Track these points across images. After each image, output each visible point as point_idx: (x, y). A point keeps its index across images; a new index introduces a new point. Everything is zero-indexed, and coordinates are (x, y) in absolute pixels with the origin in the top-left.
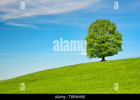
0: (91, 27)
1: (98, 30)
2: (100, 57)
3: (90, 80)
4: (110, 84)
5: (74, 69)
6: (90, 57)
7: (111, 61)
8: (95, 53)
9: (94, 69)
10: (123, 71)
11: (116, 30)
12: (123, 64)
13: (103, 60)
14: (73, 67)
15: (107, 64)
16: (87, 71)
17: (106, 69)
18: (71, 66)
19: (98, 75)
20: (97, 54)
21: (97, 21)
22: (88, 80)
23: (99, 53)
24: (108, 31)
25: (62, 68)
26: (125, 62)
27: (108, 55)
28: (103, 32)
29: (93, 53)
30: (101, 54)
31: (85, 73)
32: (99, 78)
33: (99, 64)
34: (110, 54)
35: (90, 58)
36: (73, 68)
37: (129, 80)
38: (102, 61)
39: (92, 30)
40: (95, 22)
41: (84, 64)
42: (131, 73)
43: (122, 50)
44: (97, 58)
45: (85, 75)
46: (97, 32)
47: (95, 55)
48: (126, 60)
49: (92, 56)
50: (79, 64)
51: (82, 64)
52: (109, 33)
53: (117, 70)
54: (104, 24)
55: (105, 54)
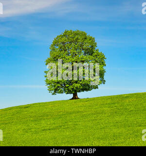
0: (55, 43)
1: (67, 48)
2: (69, 92)
3: (52, 131)
4: (84, 137)
5: (26, 112)
6: (53, 92)
7: (88, 100)
8: (61, 85)
9: (60, 112)
10: (106, 115)
11: (96, 48)
12: (106, 104)
13: (75, 97)
14: (25, 108)
15: (81, 104)
16: (47, 115)
17: (78, 112)
18: (20, 107)
19: (66, 122)
20: (66, 87)
21: (66, 32)
22: (49, 130)
23: (68, 85)
24: (83, 49)
25: (6, 110)
26: (109, 101)
27: (83, 90)
28: (75, 51)
29: (59, 85)
30: (71, 87)
31: (44, 119)
32: (66, 126)
33: (67, 104)
34: (86, 87)
35: (53, 94)
36: (25, 110)
37: (115, 130)
38: (72, 99)
39: (57, 47)
40: (62, 35)
41: (42, 103)
42: (117, 119)
43: (105, 81)
44: (64, 94)
45: (43, 122)
46: (65, 50)
47: (61, 89)
48: (111, 98)
49: (56, 91)
50: (34, 104)
51: (39, 104)
52: (85, 54)
53: (97, 113)
54: (77, 39)
55: (77, 88)
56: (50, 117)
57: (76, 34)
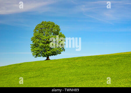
0: (36, 29)
1: (43, 31)
2: (44, 56)
3: (34, 78)
4: (53, 81)
5: (19, 68)
6: (35, 56)
7: (55, 60)
8: (40, 52)
9: (39, 67)
10: (65, 69)
11: (60, 32)
12: (65, 63)
13: (48, 59)
14: (19, 65)
15: (51, 63)
16: (32, 69)
17: (49, 67)
18: (16, 65)
19: (42, 73)
20: (42, 53)
21: (43, 22)
22: (33, 77)
23: (43, 52)
24: (52, 32)
25: (8, 66)
26: (67, 61)
27: (52, 55)
28: (48, 33)
29: (39, 52)
30: (45, 53)
31: (30, 71)
32: (43, 76)
33: (43, 63)
34: (54, 54)
35: (35, 57)
36: (19, 66)
37: (70, 78)
38: (46, 60)
39: (38, 31)
40: (41, 24)
41: (29, 62)
42: (72, 71)
43: (65, 50)
44: (42, 57)
45: (29, 73)
46: (42, 33)
47: (40, 54)
48: (68, 59)
49: (37, 55)
50: (24, 63)
51: (27, 63)
52: (53, 34)
53: (60, 68)
54: (49, 26)
55: (49, 53)
56: (33, 70)
57: (48, 23)
